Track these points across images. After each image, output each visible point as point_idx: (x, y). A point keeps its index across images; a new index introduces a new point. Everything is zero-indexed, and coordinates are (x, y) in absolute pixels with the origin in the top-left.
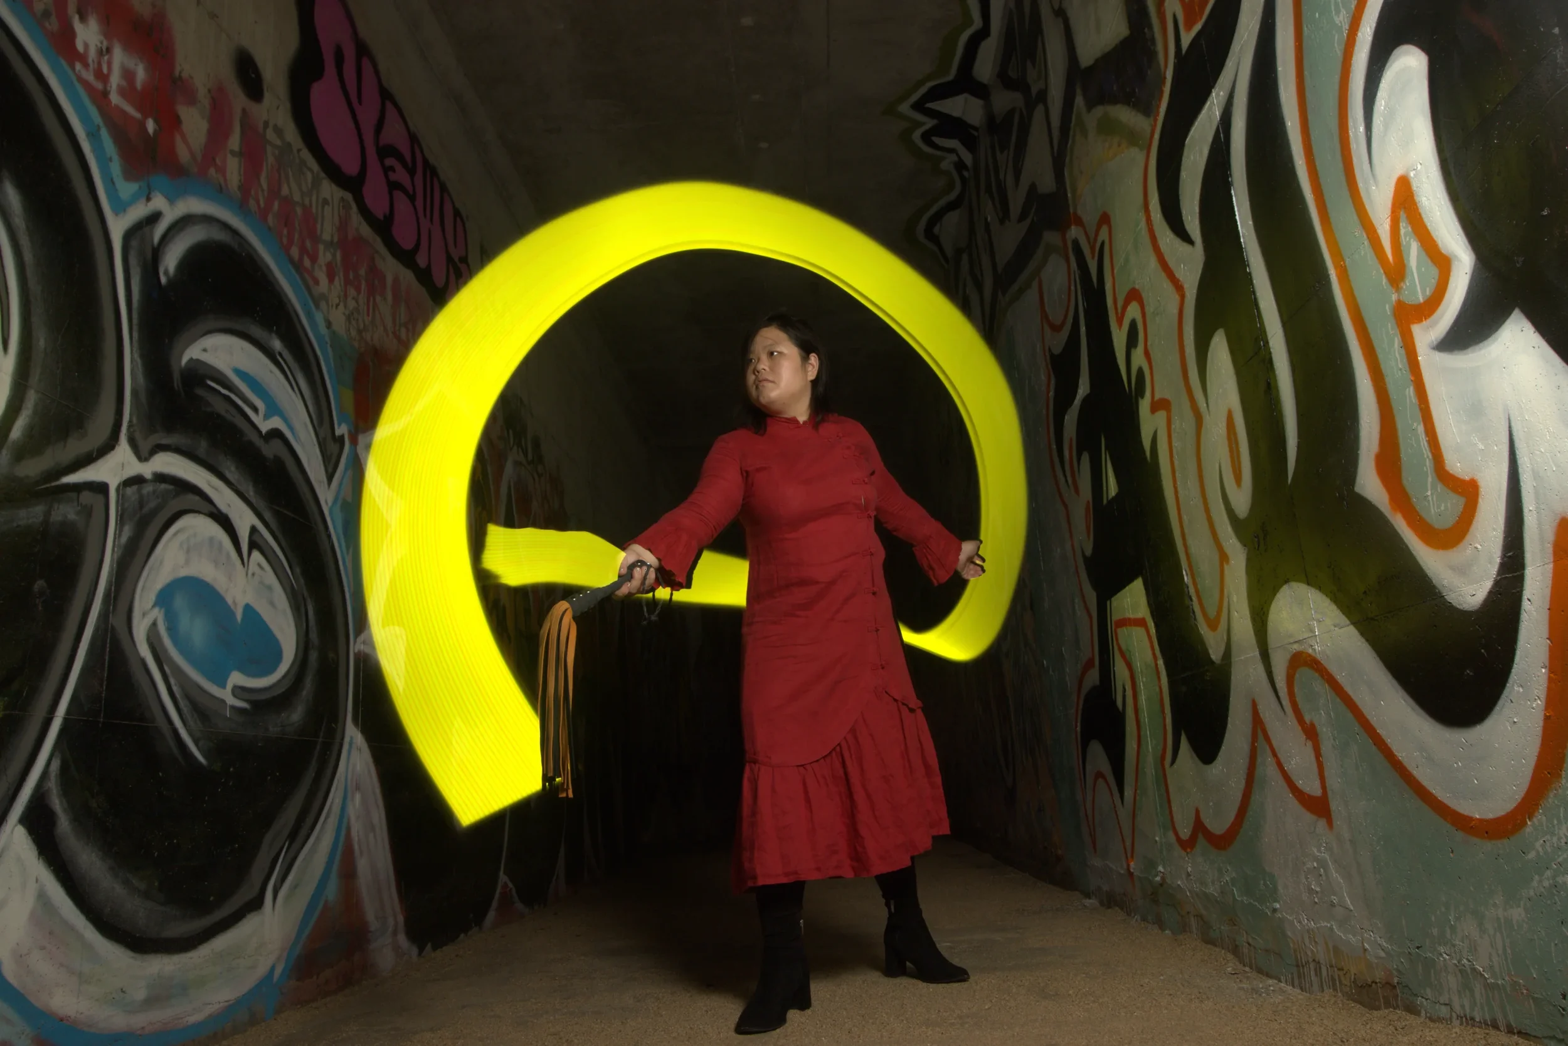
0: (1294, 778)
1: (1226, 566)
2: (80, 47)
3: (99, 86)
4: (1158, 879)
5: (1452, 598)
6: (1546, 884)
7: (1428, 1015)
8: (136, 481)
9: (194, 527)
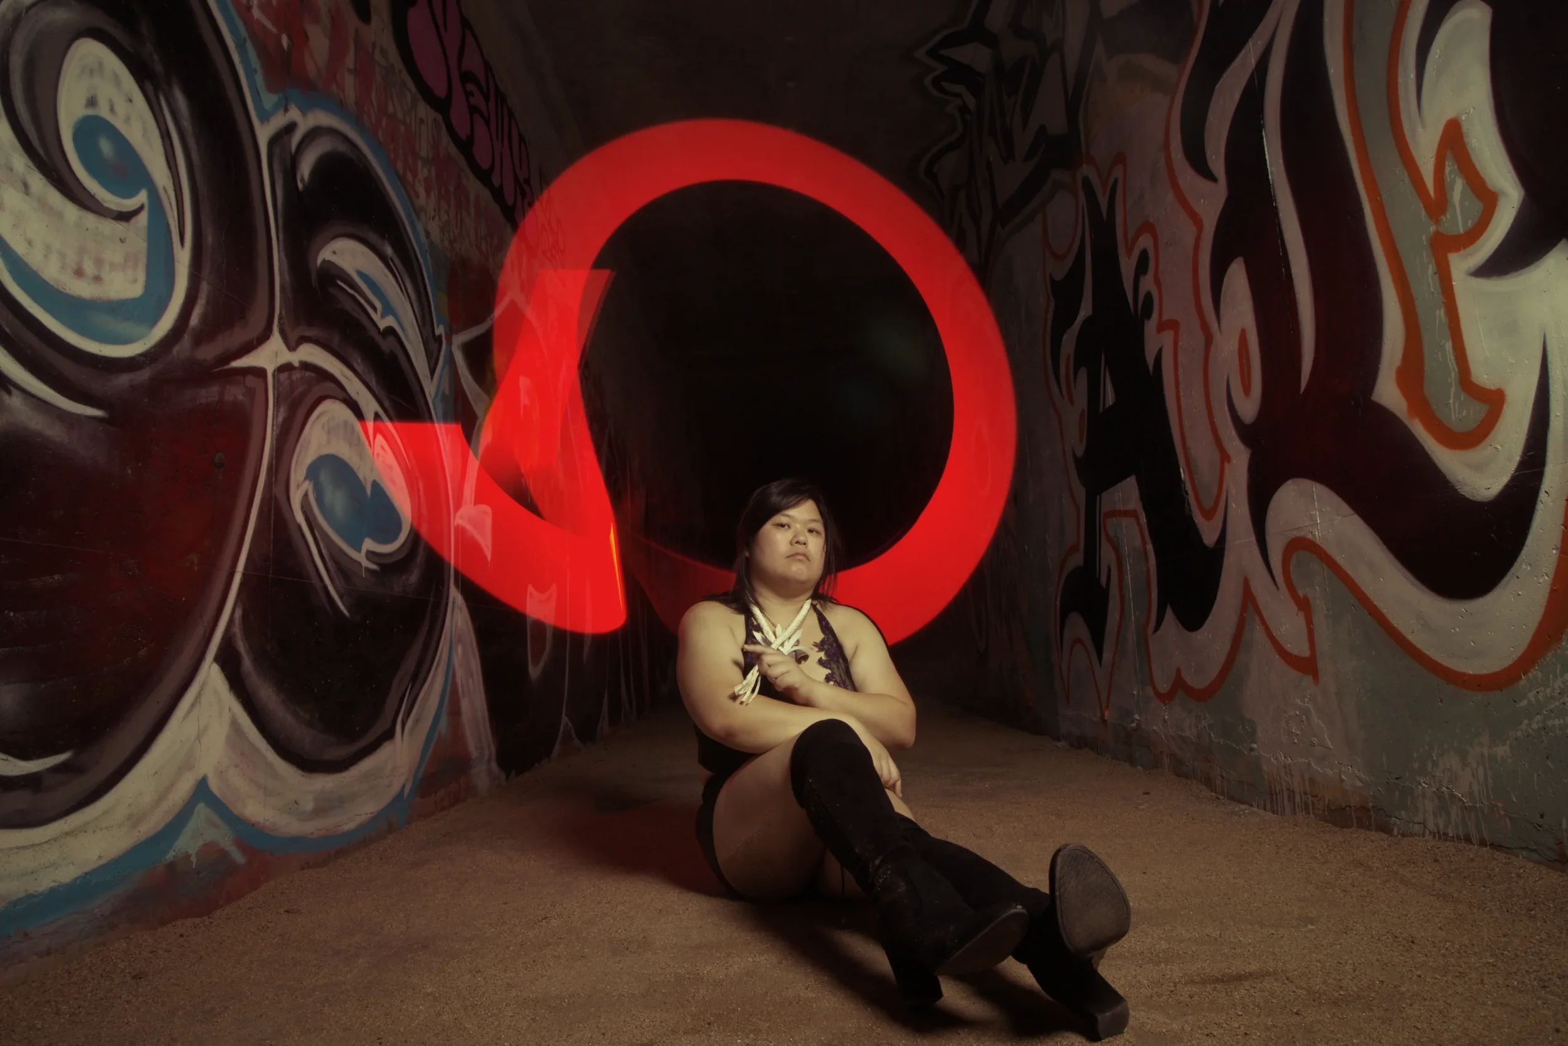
0: (1282, 642)
1: (1226, 465)
4: (1134, 725)
5: (1467, 491)
6: (1535, 726)
7: (1401, 832)
8: (286, 368)
9: (333, 410)
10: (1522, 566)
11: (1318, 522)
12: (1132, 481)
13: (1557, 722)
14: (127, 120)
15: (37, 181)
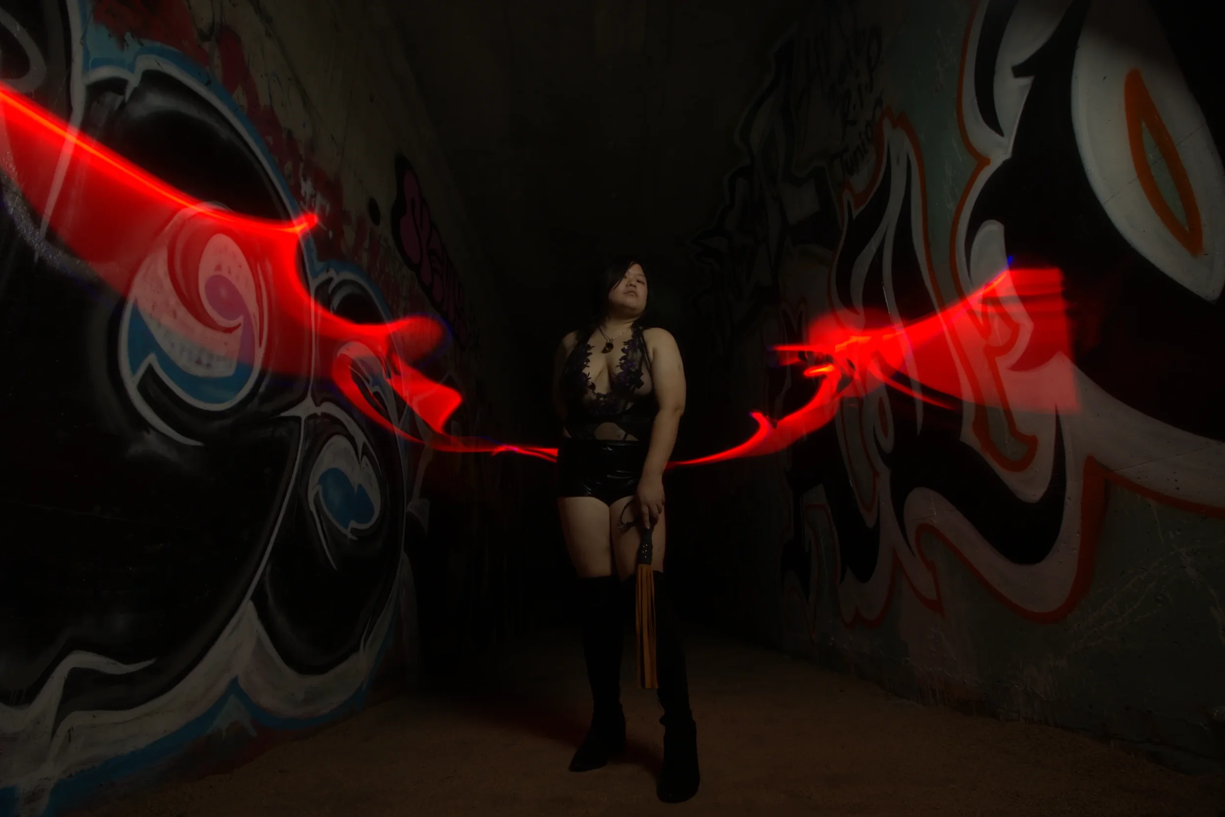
0: (920, 591)
1: (877, 479)
4: (830, 644)
5: (1022, 496)
6: (1080, 647)
7: (1004, 718)
8: (313, 416)
9: (339, 441)
10: (1060, 544)
11: (935, 514)
12: (820, 487)
13: (1093, 644)
14: (238, 277)
15: (182, 311)
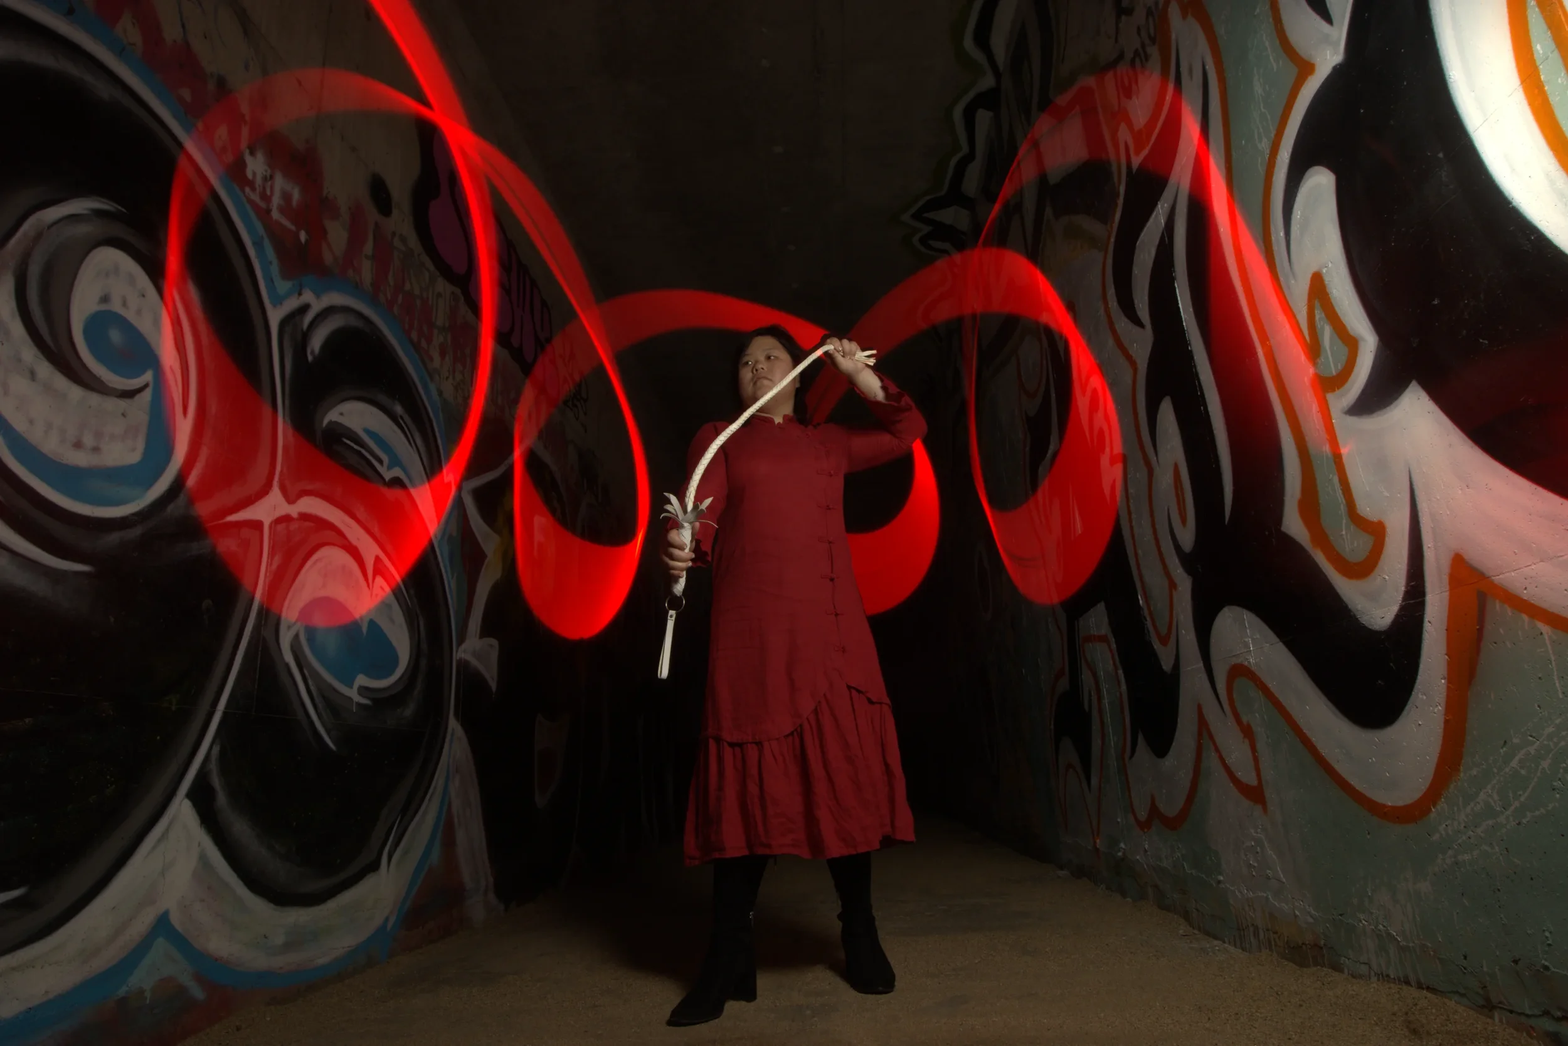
0: (1233, 769)
1: (1174, 593)
2: (250, 175)
3: (263, 205)
4: (1120, 854)
5: (1365, 620)
6: (1449, 861)
7: (1350, 972)
8: (286, 519)
9: (332, 556)
10: (1418, 695)
11: (1251, 649)
12: (1101, 606)
13: (1467, 857)
14: (139, 312)
15: (45, 369)
